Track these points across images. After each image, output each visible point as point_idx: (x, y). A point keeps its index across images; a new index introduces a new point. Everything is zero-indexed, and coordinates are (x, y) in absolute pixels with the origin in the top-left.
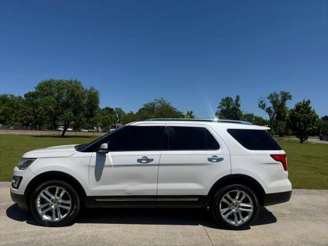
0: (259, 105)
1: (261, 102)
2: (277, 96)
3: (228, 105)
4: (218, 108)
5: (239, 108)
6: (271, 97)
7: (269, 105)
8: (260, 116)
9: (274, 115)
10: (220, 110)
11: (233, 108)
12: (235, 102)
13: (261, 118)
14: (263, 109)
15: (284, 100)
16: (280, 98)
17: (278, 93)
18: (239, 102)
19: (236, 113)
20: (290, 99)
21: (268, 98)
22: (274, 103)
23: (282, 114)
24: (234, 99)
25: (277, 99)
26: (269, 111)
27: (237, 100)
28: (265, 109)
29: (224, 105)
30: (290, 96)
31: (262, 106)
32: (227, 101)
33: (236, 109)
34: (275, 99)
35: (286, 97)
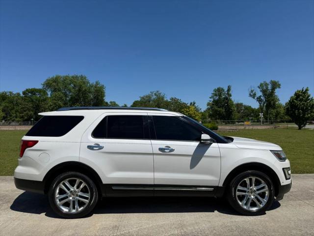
0: (250, 94)
1: (252, 91)
2: (266, 85)
3: (220, 95)
4: (210, 98)
5: (231, 98)
6: (261, 86)
7: (259, 93)
8: (249, 105)
9: (264, 103)
10: (212, 100)
11: (224, 98)
12: (226, 92)
13: (250, 107)
14: (254, 98)
15: (273, 89)
16: (270, 87)
17: (268, 82)
18: (230, 92)
19: (227, 103)
20: (279, 87)
21: (258, 87)
22: (264, 92)
23: (272, 102)
24: (226, 89)
25: (267, 88)
26: (259, 99)
27: (229, 90)
28: (256, 98)
29: (216, 95)
30: (280, 85)
31: (253, 95)
32: (219, 91)
33: (227, 99)
34: (265, 88)
35: (276, 85)
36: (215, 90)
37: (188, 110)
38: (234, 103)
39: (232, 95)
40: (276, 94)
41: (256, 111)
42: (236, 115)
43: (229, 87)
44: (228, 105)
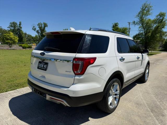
0: (33, 28)
2: (41, 24)
3: (15, 27)
4: (8, 28)
5: (22, 29)
6: (39, 24)
7: (38, 29)
9: (40, 34)
11: (18, 29)
12: (19, 26)
14: (35, 30)
15: (45, 27)
16: (43, 26)
18: (21, 26)
20: (47, 27)
21: (37, 25)
22: (40, 28)
24: (18, 24)
25: (42, 26)
26: (38, 32)
27: (20, 24)
28: (36, 31)
29: (12, 27)
30: (47, 25)
32: (14, 24)
33: (19, 30)
34: (40, 26)
35: (46, 25)
36: (11, 23)
38: (24, 32)
39: (22, 27)
40: (46, 30)
41: (34, 38)
42: (25, 39)
43: (20, 22)
44: (20, 33)
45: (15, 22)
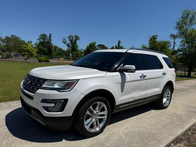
0: (63, 42)
1: (64, 40)
2: (73, 37)
3: (44, 39)
4: (38, 40)
5: (51, 42)
6: (69, 37)
7: (68, 42)
9: (71, 48)
10: (39, 41)
11: (47, 41)
12: (48, 38)
14: (65, 44)
15: (76, 40)
16: (74, 39)
17: (73, 35)
18: (51, 38)
19: (49, 45)
20: (79, 40)
21: (68, 37)
22: (71, 41)
23: (75, 48)
24: (48, 36)
26: (68, 45)
27: (50, 36)
28: (66, 44)
29: (42, 39)
30: (79, 38)
31: (65, 43)
32: (43, 36)
33: (49, 43)
34: (71, 39)
35: (77, 38)
36: (41, 35)
37: (26, 46)
38: (53, 45)
39: (52, 40)
40: (77, 43)
41: (65, 52)
42: (54, 53)
43: (50, 34)
44: (49, 46)
45: (45, 34)
